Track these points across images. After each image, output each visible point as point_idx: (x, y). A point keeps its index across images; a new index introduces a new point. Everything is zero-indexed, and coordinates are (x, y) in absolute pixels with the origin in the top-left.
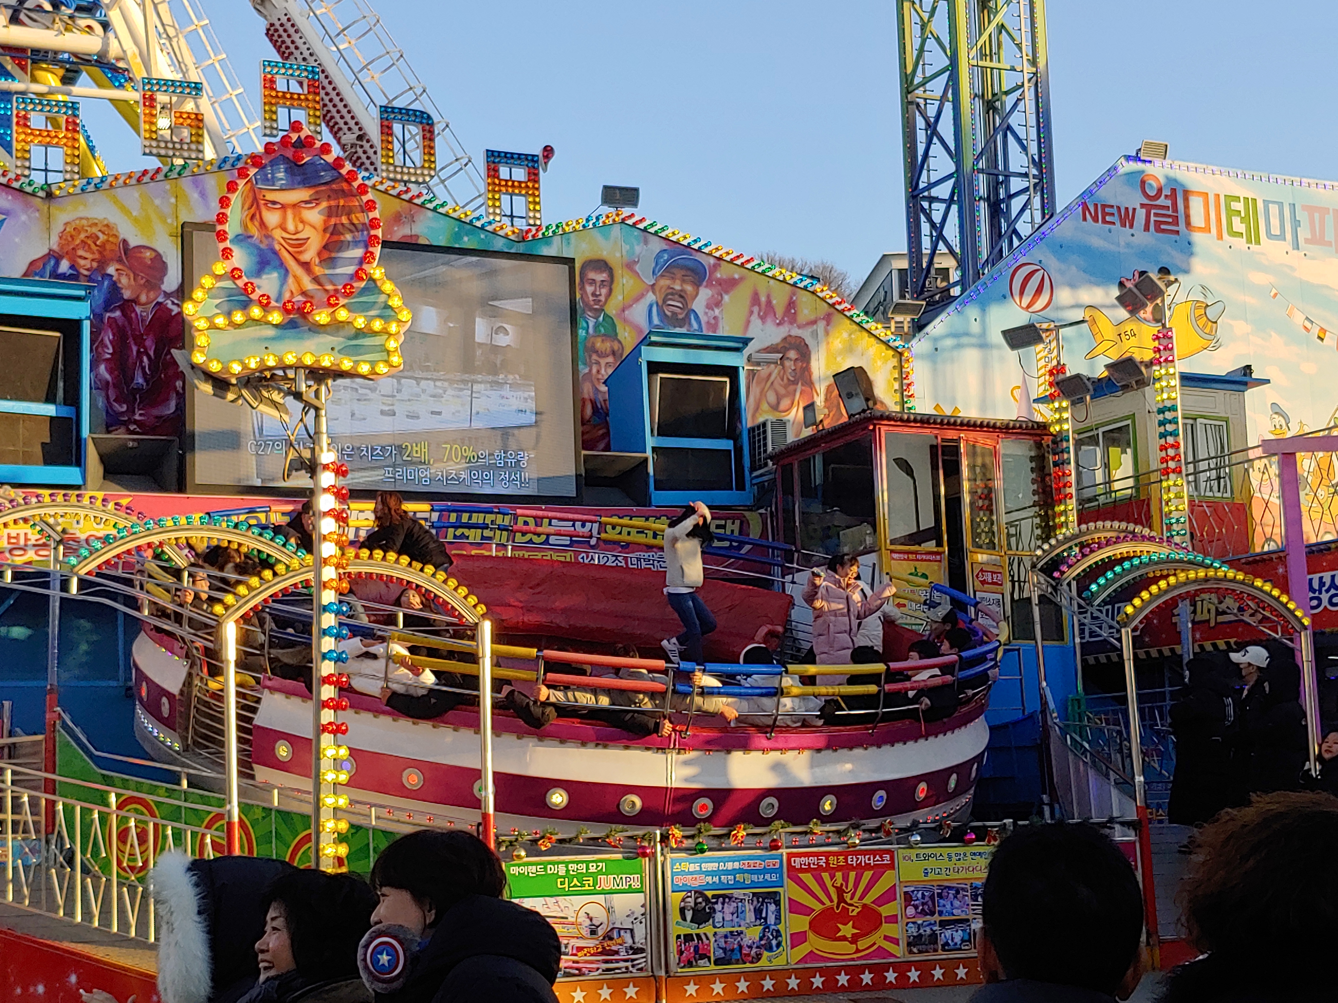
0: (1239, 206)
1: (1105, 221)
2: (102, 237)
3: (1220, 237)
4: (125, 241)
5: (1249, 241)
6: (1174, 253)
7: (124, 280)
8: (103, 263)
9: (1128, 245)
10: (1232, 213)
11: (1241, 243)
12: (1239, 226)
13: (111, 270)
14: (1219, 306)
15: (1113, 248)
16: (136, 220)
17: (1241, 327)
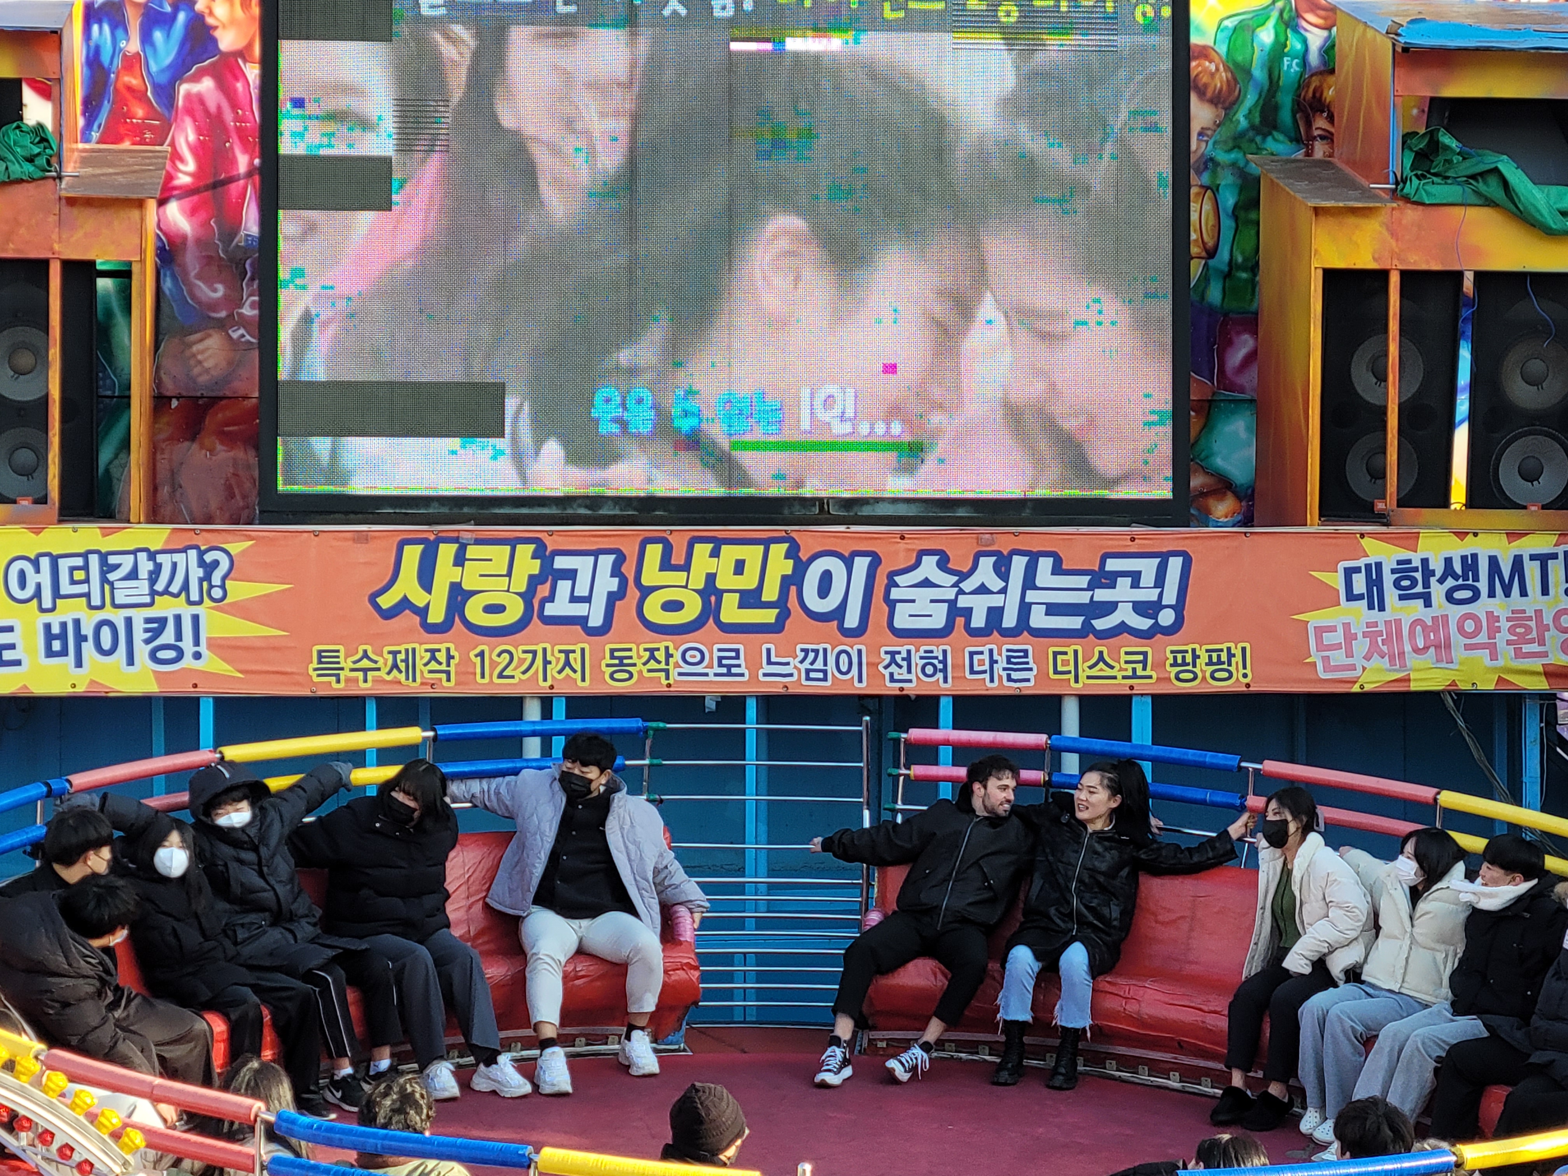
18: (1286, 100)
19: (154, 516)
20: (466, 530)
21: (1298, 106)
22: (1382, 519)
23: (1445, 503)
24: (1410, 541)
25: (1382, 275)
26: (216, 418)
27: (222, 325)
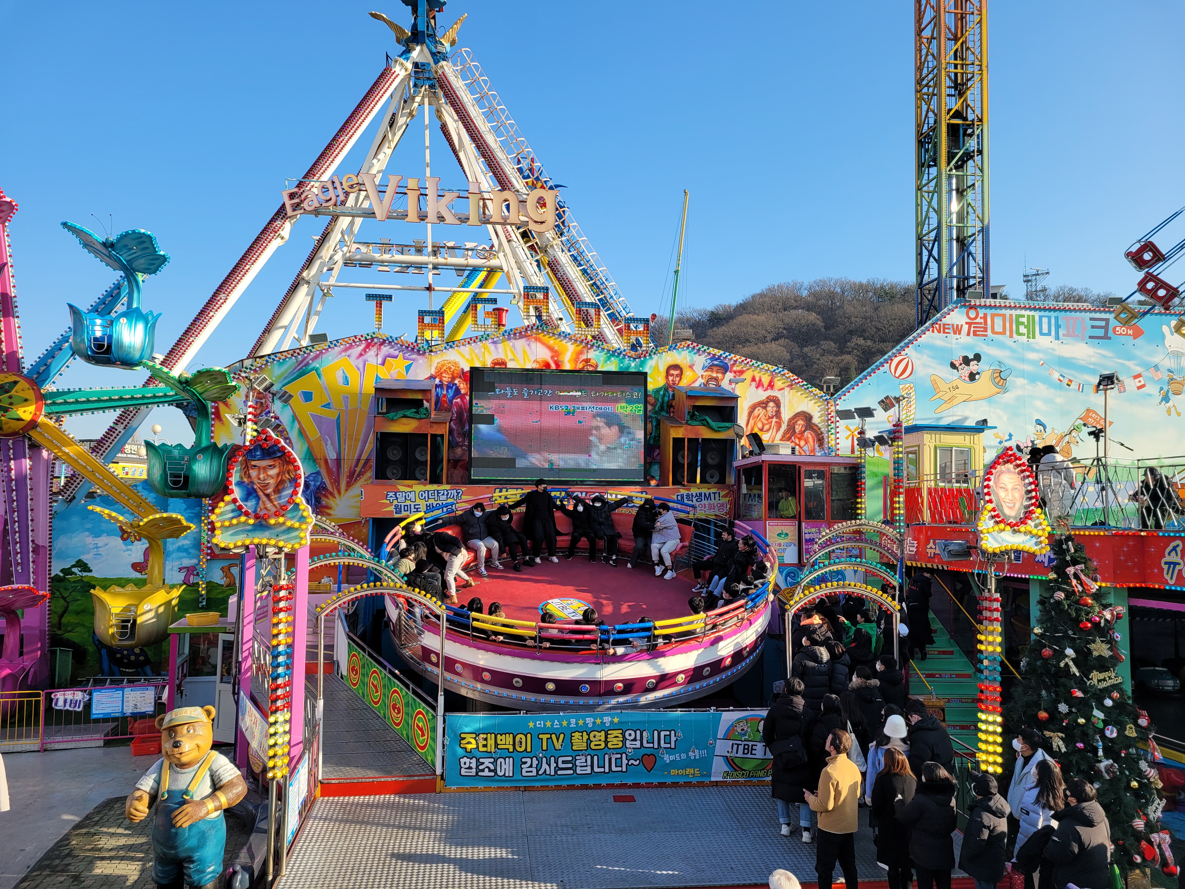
0: (1024, 320)
1: (944, 332)
2: (453, 368)
3: (1011, 336)
4: (462, 369)
5: (1028, 337)
6: (984, 346)
7: (462, 386)
8: (453, 378)
9: (957, 344)
10: (1019, 324)
11: (1024, 339)
12: (1023, 330)
13: (456, 382)
14: (1008, 372)
15: (948, 345)
16: (467, 360)
17: (1020, 381)
18: (665, 405)
19: (448, 483)
20: (508, 486)
21: (668, 406)
22: (684, 485)
23: (695, 482)
24: (689, 490)
25: (684, 439)
26: (460, 464)
27: (461, 446)
